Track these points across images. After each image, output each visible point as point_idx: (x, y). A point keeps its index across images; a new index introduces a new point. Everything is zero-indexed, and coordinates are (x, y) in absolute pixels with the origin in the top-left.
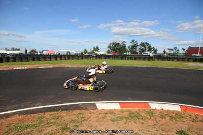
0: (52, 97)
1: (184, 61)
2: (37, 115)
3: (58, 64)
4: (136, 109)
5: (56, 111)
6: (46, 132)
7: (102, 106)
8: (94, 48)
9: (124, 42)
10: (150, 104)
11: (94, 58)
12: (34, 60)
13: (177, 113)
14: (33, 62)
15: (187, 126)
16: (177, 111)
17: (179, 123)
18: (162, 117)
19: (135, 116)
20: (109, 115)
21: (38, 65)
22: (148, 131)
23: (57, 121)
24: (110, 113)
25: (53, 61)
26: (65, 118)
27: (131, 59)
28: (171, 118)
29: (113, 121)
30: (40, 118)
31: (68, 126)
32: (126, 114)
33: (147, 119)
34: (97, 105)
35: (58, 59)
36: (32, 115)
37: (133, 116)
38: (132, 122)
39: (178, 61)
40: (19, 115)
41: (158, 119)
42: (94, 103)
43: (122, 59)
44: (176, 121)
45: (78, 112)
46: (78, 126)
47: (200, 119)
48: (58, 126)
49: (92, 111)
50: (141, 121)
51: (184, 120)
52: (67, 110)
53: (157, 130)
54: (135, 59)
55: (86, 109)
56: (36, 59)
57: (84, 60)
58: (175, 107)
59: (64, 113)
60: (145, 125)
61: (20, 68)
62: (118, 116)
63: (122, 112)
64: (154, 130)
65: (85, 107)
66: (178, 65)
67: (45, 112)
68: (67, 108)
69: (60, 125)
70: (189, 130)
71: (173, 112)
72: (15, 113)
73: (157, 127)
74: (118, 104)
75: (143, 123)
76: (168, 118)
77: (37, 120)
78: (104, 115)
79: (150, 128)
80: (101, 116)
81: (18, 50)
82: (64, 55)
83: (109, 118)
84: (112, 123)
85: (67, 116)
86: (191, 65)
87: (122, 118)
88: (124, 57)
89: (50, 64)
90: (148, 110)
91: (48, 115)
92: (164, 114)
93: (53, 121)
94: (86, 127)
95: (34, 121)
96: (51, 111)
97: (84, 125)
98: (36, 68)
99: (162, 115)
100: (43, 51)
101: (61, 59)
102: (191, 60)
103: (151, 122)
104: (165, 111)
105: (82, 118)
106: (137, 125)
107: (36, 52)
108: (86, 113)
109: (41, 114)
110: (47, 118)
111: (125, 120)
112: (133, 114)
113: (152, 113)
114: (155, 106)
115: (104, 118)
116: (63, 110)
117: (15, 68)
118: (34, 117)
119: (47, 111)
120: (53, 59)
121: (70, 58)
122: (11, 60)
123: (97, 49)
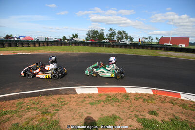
1: (157, 49)
2: (16, 102)
3: (36, 50)
4: (113, 93)
5: (36, 96)
6: (26, 116)
7: (81, 90)
8: (73, 35)
9: (102, 30)
10: (126, 88)
11: (73, 45)
12: (10, 45)
13: (149, 96)
14: (10, 48)
15: (157, 107)
16: (149, 94)
17: (150, 104)
18: (136, 99)
19: (112, 99)
20: (87, 99)
21: (16, 51)
22: (124, 112)
23: (38, 106)
24: (89, 97)
25: (32, 47)
26: (46, 103)
27: (109, 47)
28: (144, 100)
29: (92, 104)
30: (19, 104)
31: (49, 110)
32: (104, 98)
33: (123, 101)
34: (76, 89)
35: (37, 45)
36: (12, 101)
37: (110, 100)
38: (109, 105)
39: (152, 49)
41: (133, 101)
42: (74, 89)
43: (100, 46)
44: (148, 103)
45: (58, 97)
46: (58, 110)
47: (168, 100)
48: (39, 110)
49: (72, 96)
50: (118, 103)
51: (155, 101)
52: (47, 95)
53: (131, 111)
54: (113, 46)
55: (66, 94)
56: (12, 45)
57: (63, 47)
58: (147, 91)
59: (44, 99)
60: (121, 107)
62: (96, 99)
63: (100, 96)
64: (129, 112)
65: (65, 92)
66: (151, 53)
67: (24, 98)
68: (47, 94)
69: (41, 110)
70: (158, 110)
71: (146, 95)
73: (131, 109)
74: (96, 88)
75: (119, 106)
76: (141, 100)
77: (16, 106)
78: (83, 99)
79: (125, 110)
80: (80, 100)
82: (42, 42)
83: (88, 102)
84: (90, 106)
85: (47, 101)
86: (163, 53)
87: (100, 102)
88: (102, 45)
89: (28, 50)
90: (124, 94)
91: (27, 100)
92: (138, 97)
93: (33, 106)
94: (66, 110)
95: (14, 107)
96: (31, 97)
97: (64, 108)
98: (13, 54)
99: (136, 98)
100: (20, 37)
101: (40, 46)
102: (163, 49)
103: (126, 105)
104: (139, 94)
105: (61, 102)
106: (114, 107)
107: (12, 38)
108: (66, 98)
109: (21, 100)
110: (27, 104)
111: (102, 103)
112: (110, 97)
113: (127, 96)
114: (130, 90)
115: (83, 102)
116: (43, 95)
118: (14, 103)
119: (27, 97)
120: (32, 45)
121: (49, 44)
123: (76, 36)
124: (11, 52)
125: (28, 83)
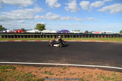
0: (114, 62)
14: (90, 38)
21: (94, 40)
35: (105, 37)
36: (107, 71)
40: (99, 69)
56: (91, 36)
61: (85, 41)
72: (96, 67)
81: (79, 31)
89: (101, 40)
95: (110, 76)
98: (93, 41)
100: (92, 32)
107: (88, 32)
109: (113, 72)
117: (82, 41)
118: (109, 73)
119: (116, 71)
120: (102, 37)
122: (79, 36)
124: (92, 40)
125: (112, 61)
